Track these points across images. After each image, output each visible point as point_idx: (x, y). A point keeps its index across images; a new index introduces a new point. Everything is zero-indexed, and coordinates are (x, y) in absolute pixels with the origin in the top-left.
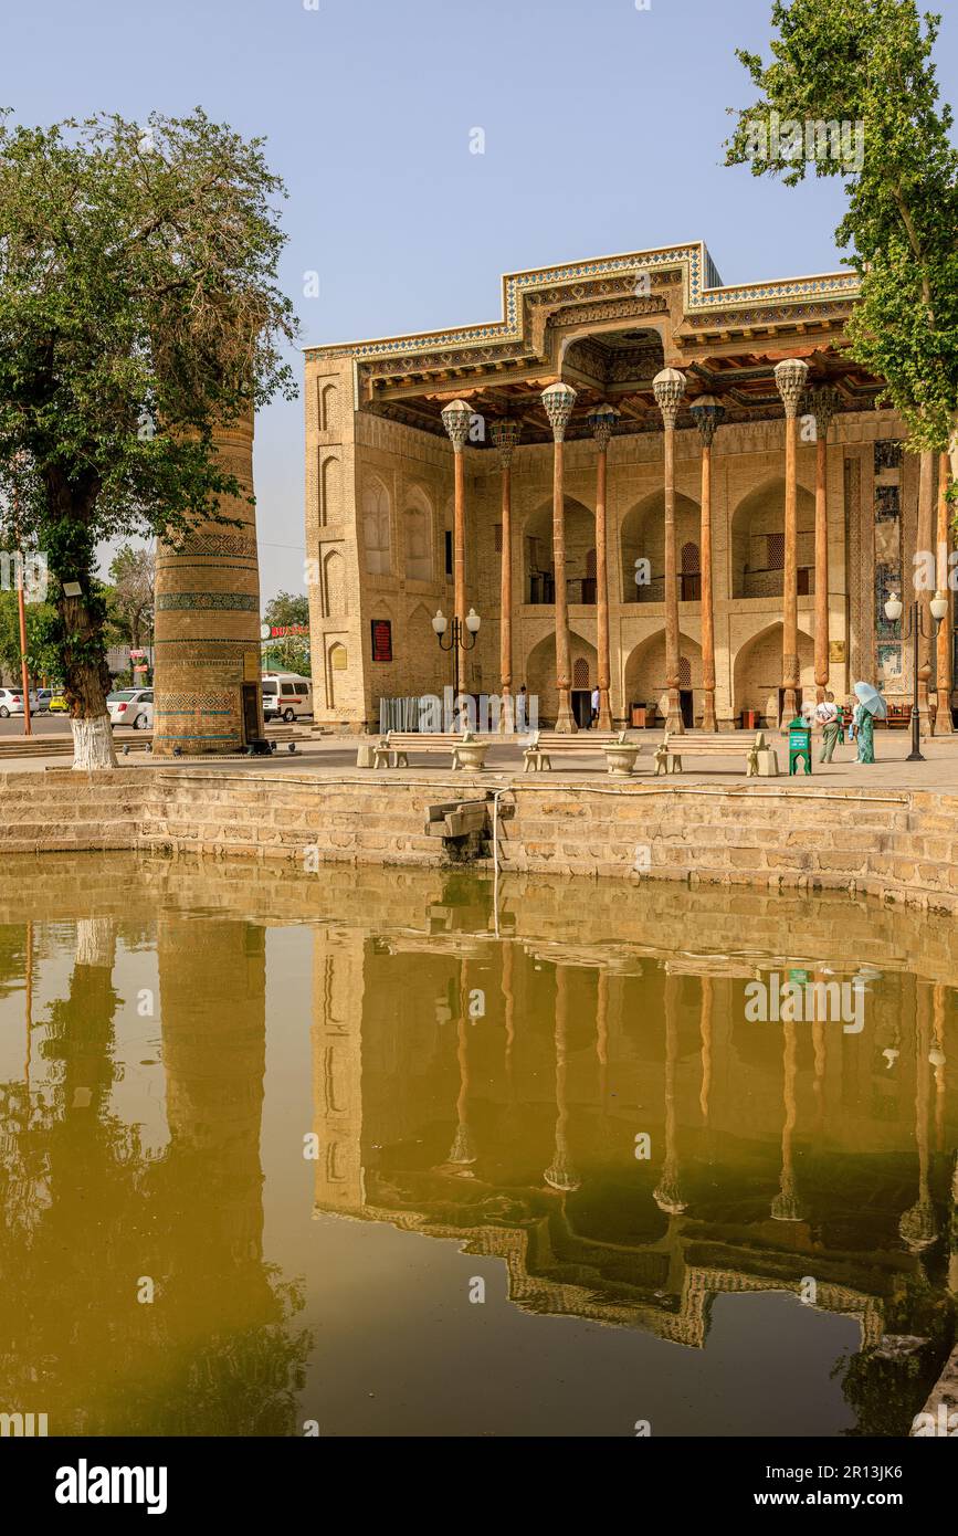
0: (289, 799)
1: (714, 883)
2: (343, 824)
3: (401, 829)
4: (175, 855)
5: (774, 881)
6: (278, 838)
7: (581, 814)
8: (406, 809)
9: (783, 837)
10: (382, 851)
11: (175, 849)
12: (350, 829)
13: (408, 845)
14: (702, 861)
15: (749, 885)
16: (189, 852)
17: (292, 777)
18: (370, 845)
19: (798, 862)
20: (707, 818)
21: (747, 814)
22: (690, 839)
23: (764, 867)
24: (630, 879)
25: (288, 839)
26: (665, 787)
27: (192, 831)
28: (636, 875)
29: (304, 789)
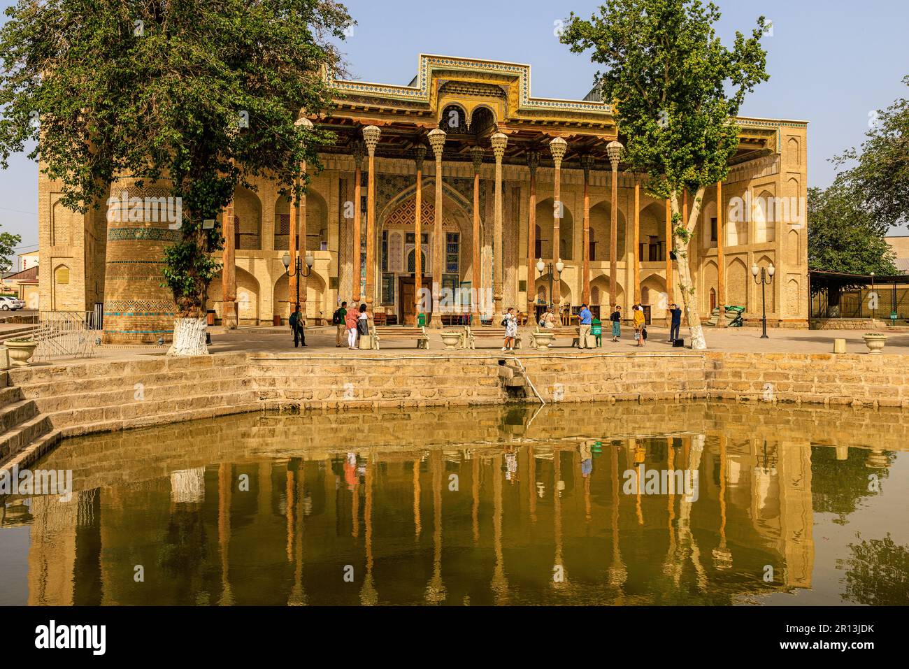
0: (370, 370)
1: (650, 400)
2: (422, 383)
3: (462, 384)
4: (302, 412)
5: (677, 396)
6: (380, 395)
7: (563, 370)
8: (458, 372)
9: (666, 376)
10: (457, 398)
11: (302, 407)
12: (427, 386)
13: (475, 393)
14: (639, 390)
15: (666, 399)
16: (315, 409)
17: (365, 356)
18: (448, 395)
19: (680, 387)
20: (625, 368)
21: (643, 365)
22: (624, 379)
23: (667, 391)
24: (611, 401)
25: (388, 395)
26: (596, 354)
27: (307, 395)
28: (613, 399)
29: (374, 363)
